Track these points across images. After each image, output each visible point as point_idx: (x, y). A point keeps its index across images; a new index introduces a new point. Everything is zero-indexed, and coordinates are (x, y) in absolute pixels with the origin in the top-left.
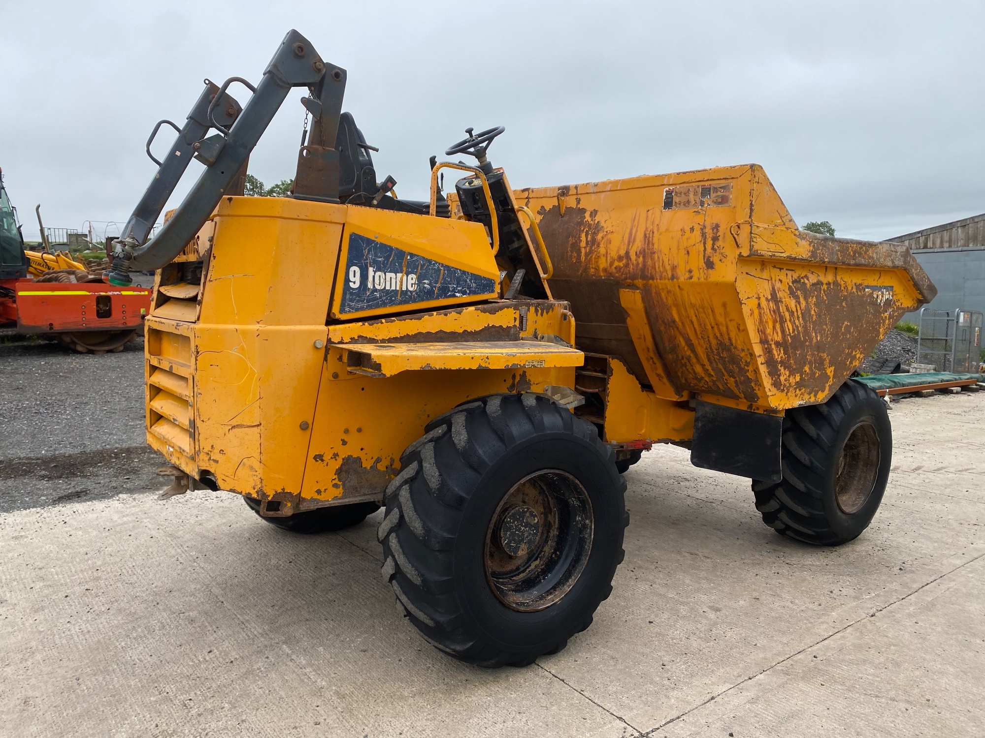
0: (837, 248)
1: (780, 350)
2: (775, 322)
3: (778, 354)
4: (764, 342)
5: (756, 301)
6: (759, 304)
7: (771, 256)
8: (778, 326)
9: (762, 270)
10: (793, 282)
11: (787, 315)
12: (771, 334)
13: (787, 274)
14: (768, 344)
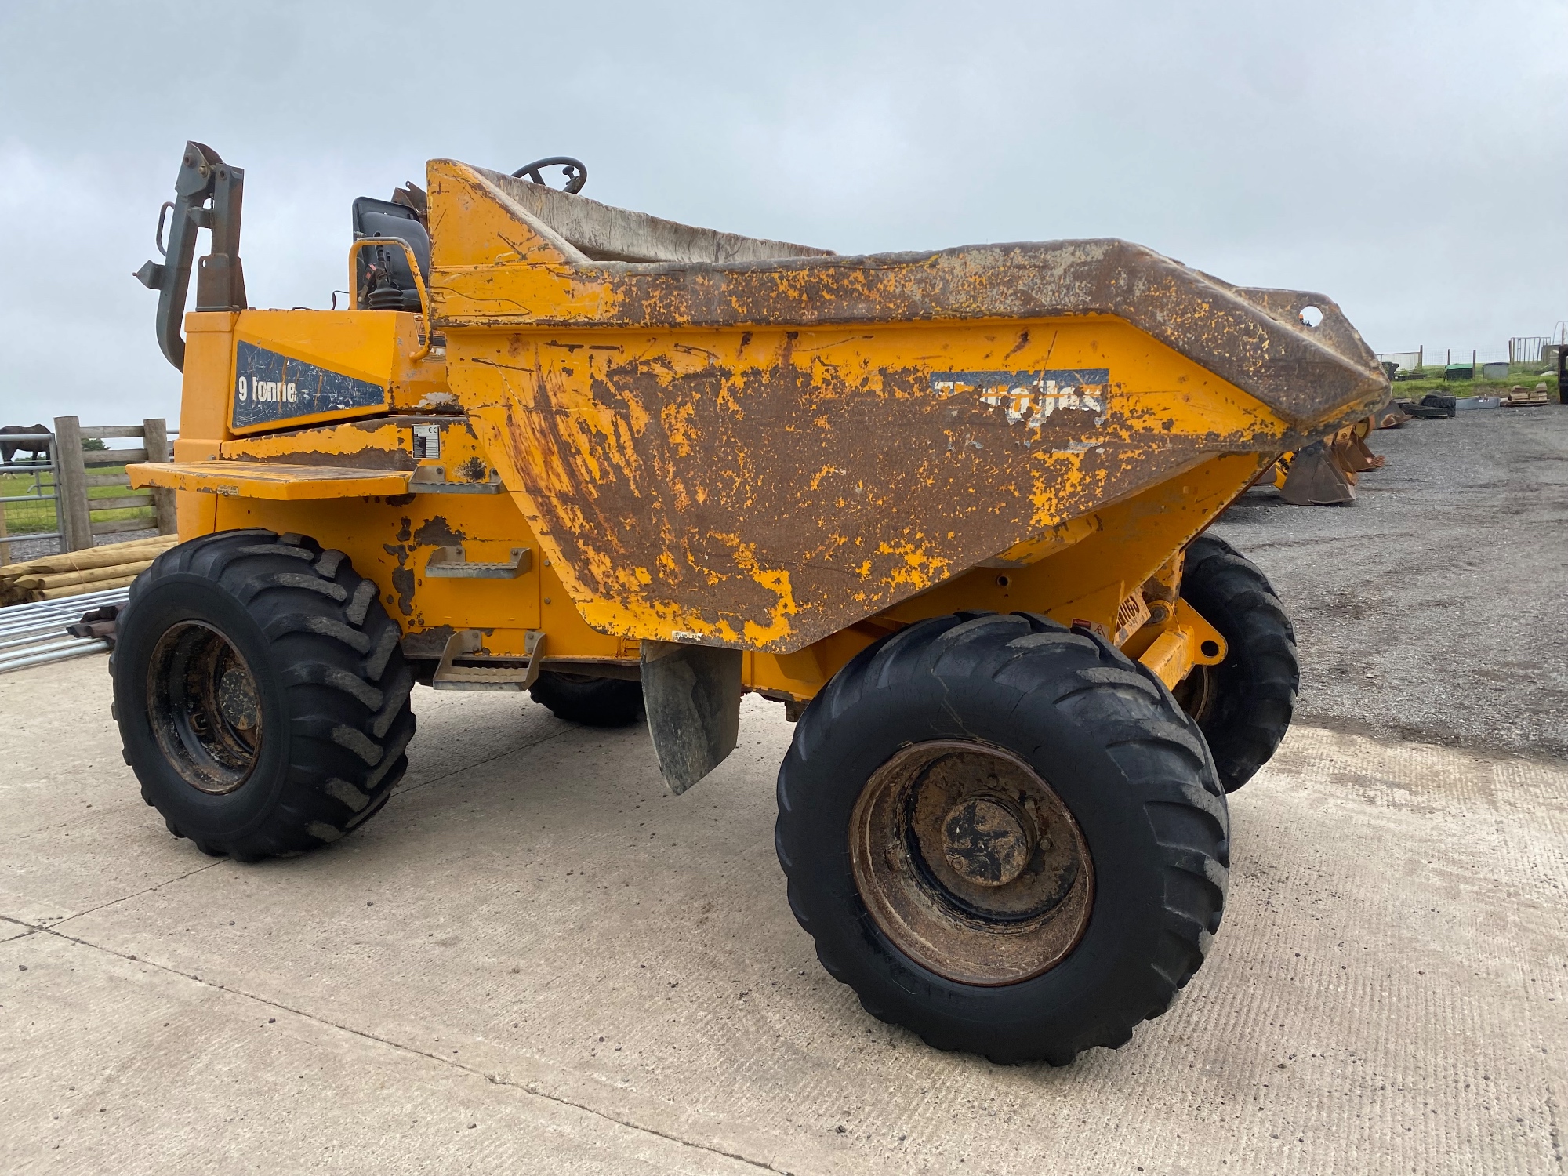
0: (724, 287)
1: (574, 512)
2: (547, 453)
3: (573, 520)
4: (533, 490)
5: (504, 413)
6: (510, 418)
7: (489, 325)
8: (556, 461)
9: (514, 351)
10: (610, 374)
11: (583, 442)
12: (544, 475)
13: (591, 357)
14: (542, 497)
